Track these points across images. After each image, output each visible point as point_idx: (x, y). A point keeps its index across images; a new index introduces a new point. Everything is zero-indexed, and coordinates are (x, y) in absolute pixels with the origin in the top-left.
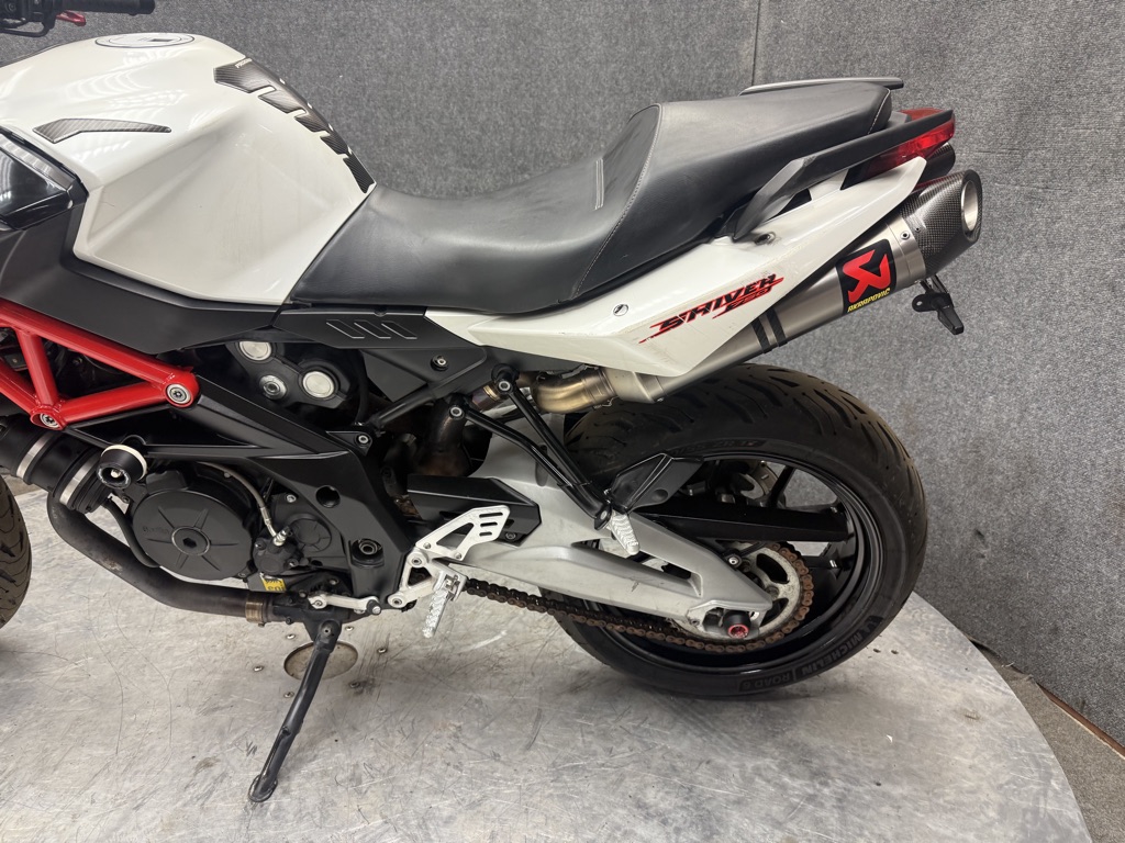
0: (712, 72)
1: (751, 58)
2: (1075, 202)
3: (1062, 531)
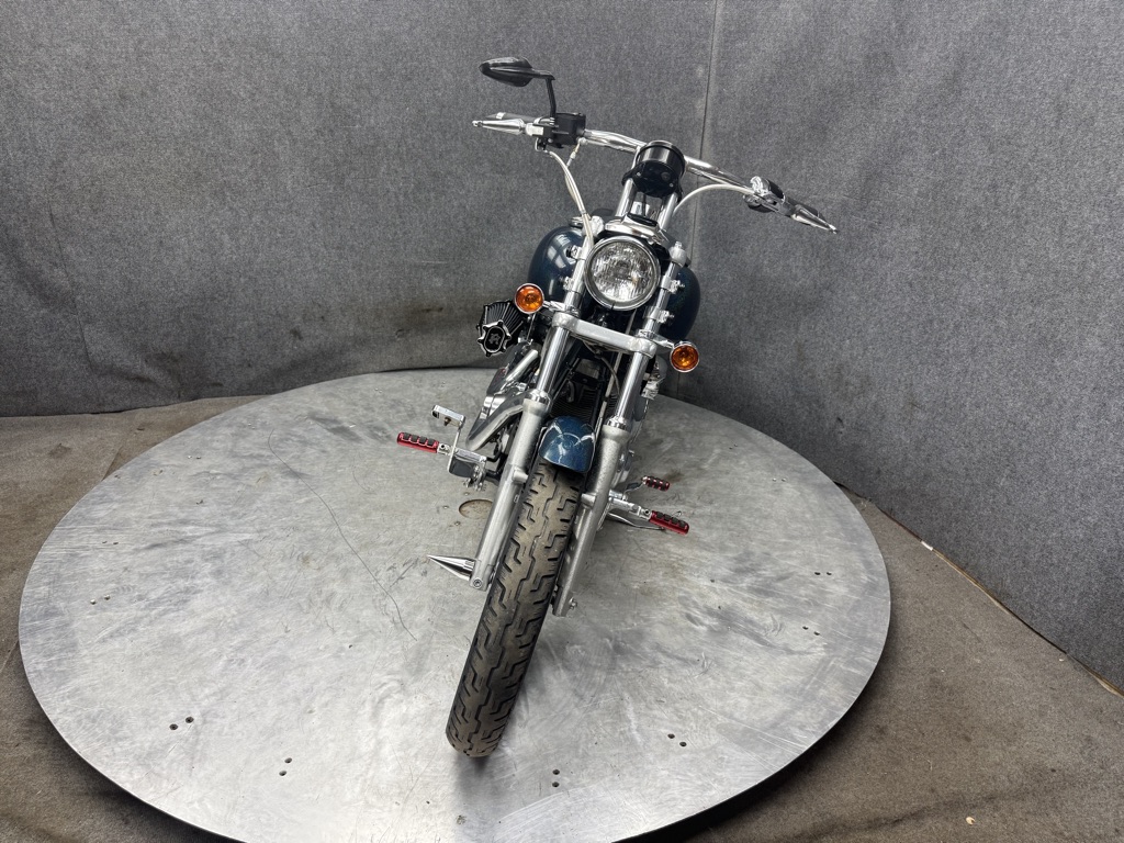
0: (676, 117)
1: (701, 114)
2: (894, 234)
3: (884, 417)
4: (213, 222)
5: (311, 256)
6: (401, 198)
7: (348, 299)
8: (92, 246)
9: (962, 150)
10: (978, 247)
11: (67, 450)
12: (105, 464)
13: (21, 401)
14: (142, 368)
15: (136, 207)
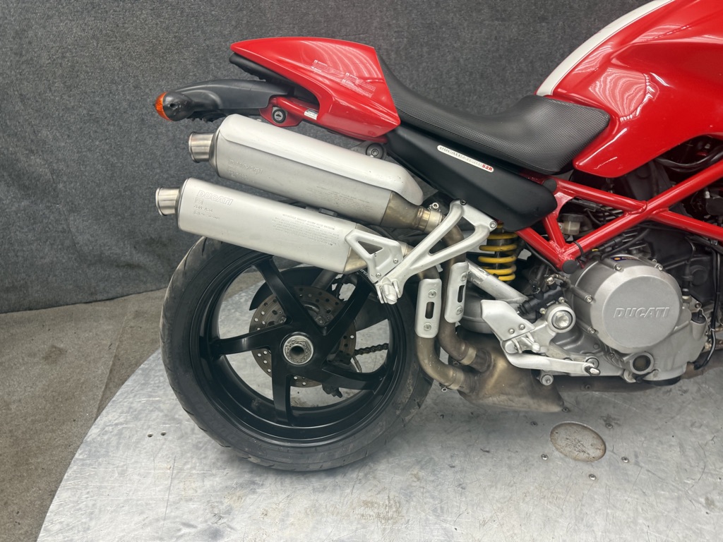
8: (69, 128)
11: (61, 352)
13: (13, 297)
14: (131, 254)
15: (113, 82)
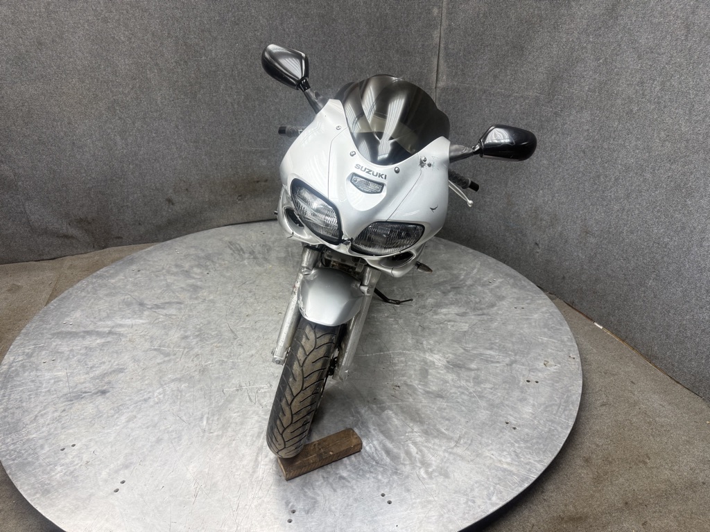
0: (420, 43)
1: (438, 40)
2: (572, 118)
3: (566, 241)
4: (108, 128)
5: (177, 148)
6: (236, 106)
7: (203, 176)
8: (26, 148)
9: (619, 58)
10: (632, 125)
11: (19, 288)
12: (45, 296)
14: (67, 228)
15: (54, 120)
